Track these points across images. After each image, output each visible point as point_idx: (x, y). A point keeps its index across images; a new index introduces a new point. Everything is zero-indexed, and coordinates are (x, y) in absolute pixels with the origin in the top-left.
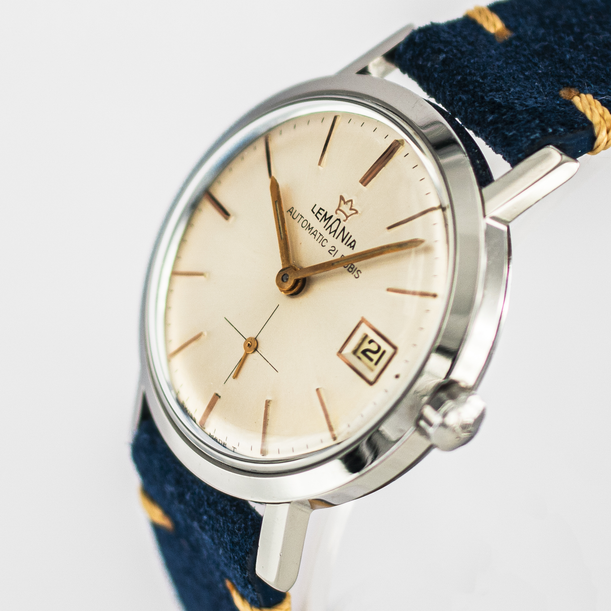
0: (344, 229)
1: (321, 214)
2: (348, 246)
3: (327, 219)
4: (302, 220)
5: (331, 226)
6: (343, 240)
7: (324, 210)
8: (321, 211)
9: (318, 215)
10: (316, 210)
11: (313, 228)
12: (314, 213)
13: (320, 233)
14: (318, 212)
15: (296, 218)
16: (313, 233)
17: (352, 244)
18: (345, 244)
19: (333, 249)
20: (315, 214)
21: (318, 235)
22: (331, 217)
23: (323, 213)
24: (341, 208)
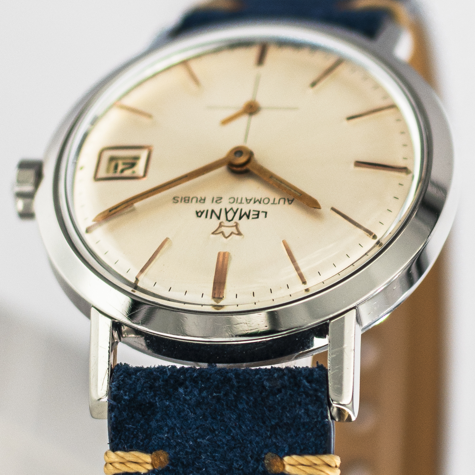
0: (219, 218)
1: (253, 215)
2: (204, 211)
3: (243, 215)
4: (271, 201)
5: (235, 213)
6: (213, 211)
7: (253, 218)
8: (256, 216)
9: (256, 213)
10: (262, 215)
11: (255, 202)
12: (263, 212)
13: (243, 203)
14: (258, 215)
15: (280, 200)
16: (250, 200)
17: (199, 214)
18: (207, 211)
19: (218, 202)
20: (260, 212)
21: (244, 201)
22: (241, 218)
23: (251, 216)
24: (235, 228)
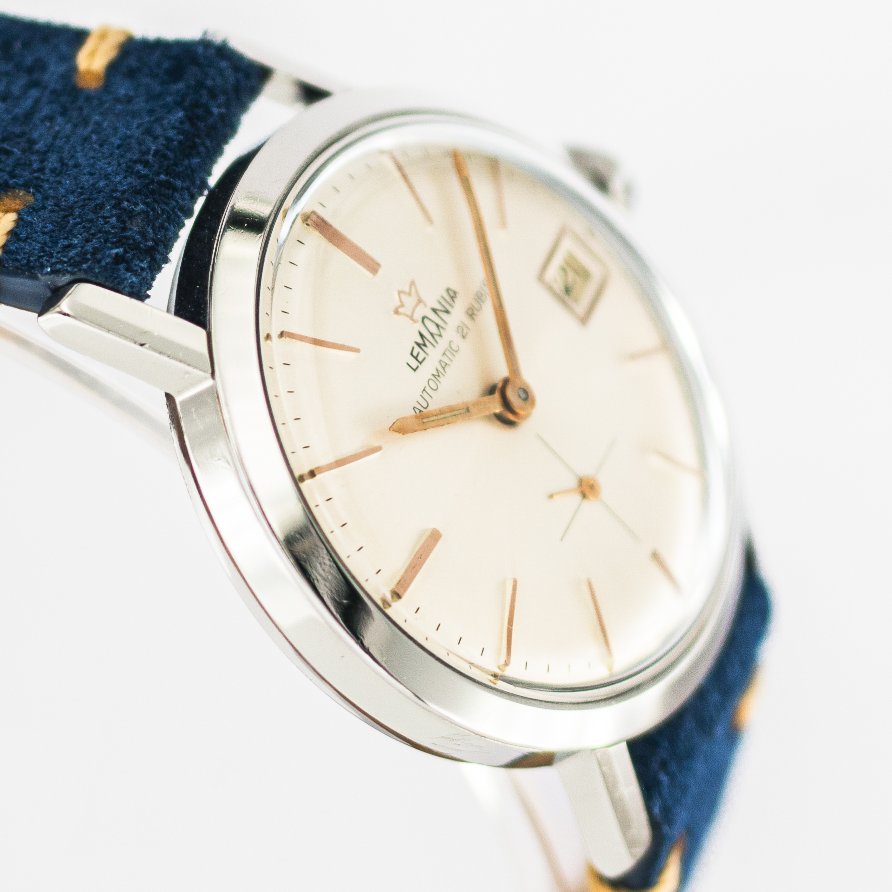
1: (419, 353)
2: (454, 303)
3: (424, 341)
4: (428, 389)
5: (432, 334)
6: (448, 312)
7: (413, 348)
8: (415, 354)
9: (420, 359)
10: (414, 364)
11: (437, 370)
12: (418, 367)
13: (443, 356)
14: (416, 358)
15: (427, 402)
16: (444, 368)
17: (451, 293)
19: (460, 330)
20: (419, 364)
21: (445, 360)
23: (417, 349)
24: (409, 313)
